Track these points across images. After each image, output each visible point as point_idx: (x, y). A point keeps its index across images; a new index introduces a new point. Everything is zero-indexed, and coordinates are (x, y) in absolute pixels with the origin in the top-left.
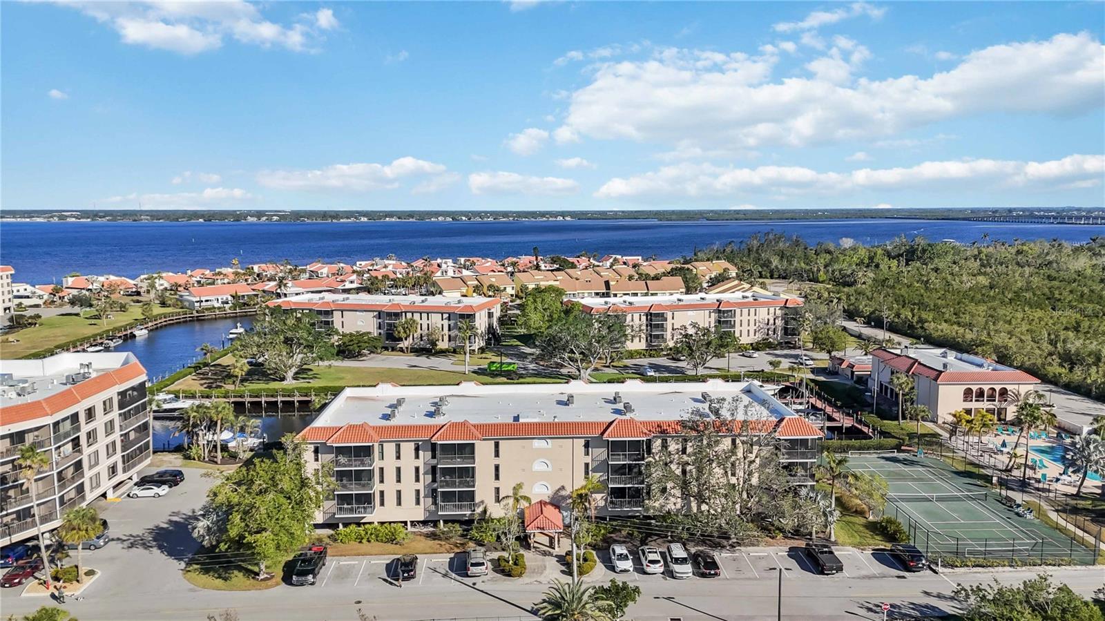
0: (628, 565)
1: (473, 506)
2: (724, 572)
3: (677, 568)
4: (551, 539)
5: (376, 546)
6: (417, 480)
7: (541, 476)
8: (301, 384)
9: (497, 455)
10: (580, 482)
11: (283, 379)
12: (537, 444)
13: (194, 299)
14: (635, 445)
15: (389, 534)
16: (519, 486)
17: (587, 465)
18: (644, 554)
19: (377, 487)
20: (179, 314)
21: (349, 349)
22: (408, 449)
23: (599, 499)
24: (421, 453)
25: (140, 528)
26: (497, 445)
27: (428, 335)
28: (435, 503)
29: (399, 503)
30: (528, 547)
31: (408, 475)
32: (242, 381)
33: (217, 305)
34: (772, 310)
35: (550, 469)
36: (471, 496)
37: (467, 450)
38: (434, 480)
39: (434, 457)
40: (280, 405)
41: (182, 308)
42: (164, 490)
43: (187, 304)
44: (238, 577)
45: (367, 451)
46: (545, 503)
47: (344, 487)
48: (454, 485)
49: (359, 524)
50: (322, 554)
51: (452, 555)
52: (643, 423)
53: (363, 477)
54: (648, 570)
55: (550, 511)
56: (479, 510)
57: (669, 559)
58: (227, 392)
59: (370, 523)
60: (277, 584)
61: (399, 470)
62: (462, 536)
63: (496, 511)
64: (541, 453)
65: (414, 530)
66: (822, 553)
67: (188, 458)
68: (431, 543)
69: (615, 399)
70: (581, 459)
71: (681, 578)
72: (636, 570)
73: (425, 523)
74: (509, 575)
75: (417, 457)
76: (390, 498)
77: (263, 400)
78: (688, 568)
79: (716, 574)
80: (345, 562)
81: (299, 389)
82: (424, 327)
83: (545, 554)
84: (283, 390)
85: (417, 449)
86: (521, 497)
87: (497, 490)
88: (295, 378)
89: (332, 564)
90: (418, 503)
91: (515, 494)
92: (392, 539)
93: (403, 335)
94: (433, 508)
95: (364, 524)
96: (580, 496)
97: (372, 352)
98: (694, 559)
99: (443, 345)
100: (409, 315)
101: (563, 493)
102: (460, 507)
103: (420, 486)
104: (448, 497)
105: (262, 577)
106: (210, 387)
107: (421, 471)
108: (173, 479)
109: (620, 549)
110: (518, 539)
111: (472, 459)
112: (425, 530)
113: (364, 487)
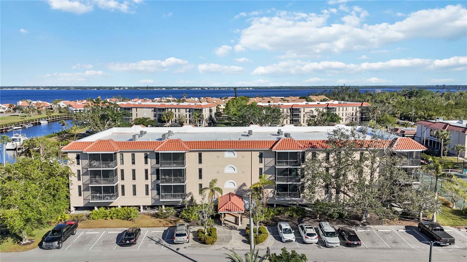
0: (291, 237)
1: (184, 196)
2: (364, 243)
3: (329, 239)
4: (237, 218)
6: (147, 178)
7: (230, 176)
9: (200, 162)
10: (256, 180)
12: (227, 155)
13: (74, 109)
14: (294, 155)
15: (126, 215)
16: (214, 181)
17: (261, 169)
18: (303, 229)
19: (120, 182)
22: (140, 157)
23: (269, 193)
24: (149, 160)
26: (200, 156)
27: (179, 119)
28: (158, 194)
29: (135, 194)
30: (220, 223)
31: (140, 175)
34: (355, 108)
35: (236, 172)
36: (181, 189)
37: (179, 158)
38: (158, 178)
39: (157, 163)
41: (68, 113)
46: (233, 195)
47: (97, 182)
48: (169, 181)
49: (106, 208)
51: (166, 228)
52: (300, 142)
53: (110, 175)
54: (307, 241)
55: (235, 200)
56: (188, 199)
57: (321, 233)
59: (115, 207)
60: (33, 248)
61: (134, 171)
62: (177, 216)
63: (198, 199)
64: (230, 161)
65: (145, 211)
66: (436, 230)
68: (154, 220)
69: (278, 133)
70: (257, 165)
71: (332, 247)
72: (297, 240)
73: (152, 207)
74: (204, 243)
75: (146, 163)
76: (129, 190)
78: (335, 240)
79: (358, 245)
80: (89, 233)
82: (177, 116)
83: (231, 228)
85: (146, 158)
86: (215, 188)
87: (201, 185)
89: (80, 233)
90: (147, 194)
91: (211, 186)
92: (128, 218)
93: (167, 120)
94: (157, 197)
95: (110, 207)
96: (256, 189)
98: (340, 233)
100: (170, 110)
101: (245, 188)
102: (175, 196)
103: (149, 182)
104: (167, 189)
105: (24, 242)
107: (149, 172)
109: (285, 226)
110: (212, 217)
111: (183, 164)
112: (153, 212)
113: (110, 182)
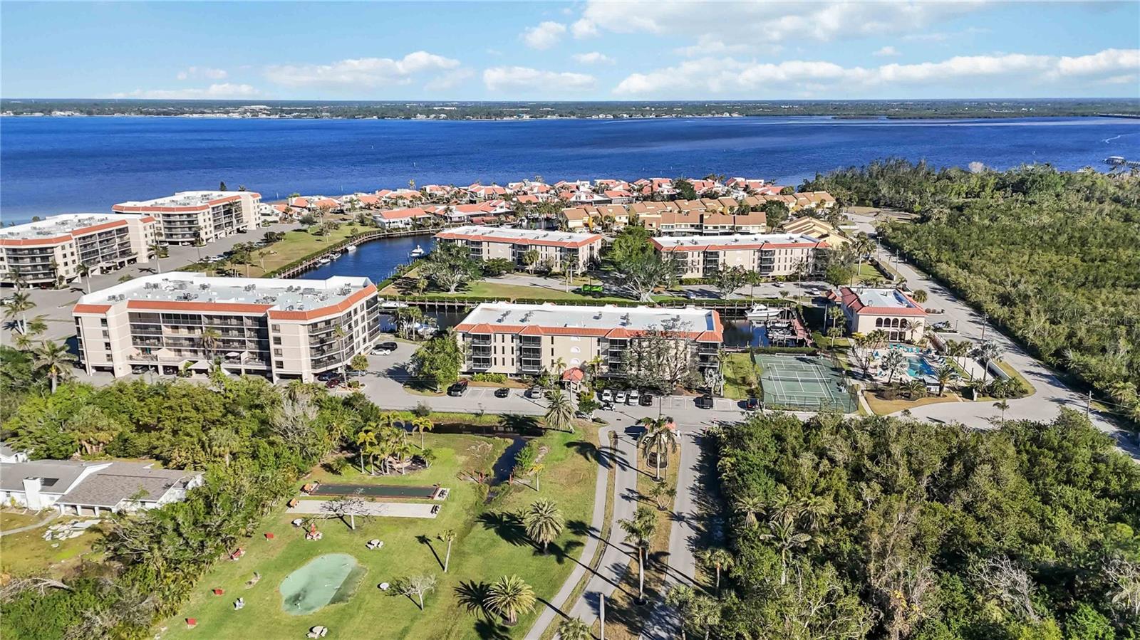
1: (540, 368)
2: (654, 404)
3: (632, 401)
4: (577, 386)
5: (491, 383)
6: (513, 353)
7: (574, 355)
8: (460, 294)
9: (553, 343)
10: (595, 358)
11: (448, 290)
12: (574, 339)
13: (385, 221)
14: (624, 342)
15: (498, 379)
16: (561, 359)
17: (598, 351)
18: (618, 394)
19: (493, 356)
20: (374, 232)
21: (492, 270)
22: (507, 338)
23: (605, 369)
24: (514, 340)
25: (382, 369)
26: (552, 338)
27: (546, 262)
28: (521, 365)
29: (504, 364)
30: (564, 389)
31: (508, 350)
32: (424, 290)
33: (401, 226)
34: (805, 251)
35: (579, 352)
36: (538, 363)
37: (537, 340)
38: (521, 354)
39: (521, 342)
40: (446, 308)
41: (376, 227)
42: (388, 352)
43: (380, 225)
44: (428, 391)
45: (487, 338)
46: (576, 369)
47: (477, 354)
48: (529, 356)
49: (484, 373)
50: (466, 385)
51: (527, 389)
53: (486, 350)
55: (578, 372)
56: (544, 370)
57: (629, 397)
58: (415, 298)
59: (490, 373)
60: (445, 395)
61: (503, 348)
62: (534, 382)
63: (549, 371)
64: (575, 343)
65: (510, 377)
66: (707, 399)
67: (397, 336)
68: (518, 384)
69: (625, 317)
70: (596, 348)
71: (631, 405)
73: (516, 375)
75: (513, 342)
76: (499, 361)
77: (437, 304)
78: (637, 401)
80: (475, 389)
81: (458, 298)
82: (544, 256)
84: (448, 298)
85: (512, 338)
86: (562, 364)
87: (552, 361)
88: (456, 290)
89: (469, 389)
90: (513, 365)
91: (559, 362)
92: (499, 381)
93: (529, 262)
94: (520, 367)
95: (486, 373)
96: (594, 366)
97: (508, 273)
98: (641, 397)
99: (556, 270)
100: (533, 247)
101: (585, 364)
102: (533, 368)
103: (514, 356)
105: (438, 392)
106: (403, 294)
107: (515, 349)
108: (392, 347)
110: (559, 383)
111: (540, 345)
112: (517, 378)
113: (486, 355)
